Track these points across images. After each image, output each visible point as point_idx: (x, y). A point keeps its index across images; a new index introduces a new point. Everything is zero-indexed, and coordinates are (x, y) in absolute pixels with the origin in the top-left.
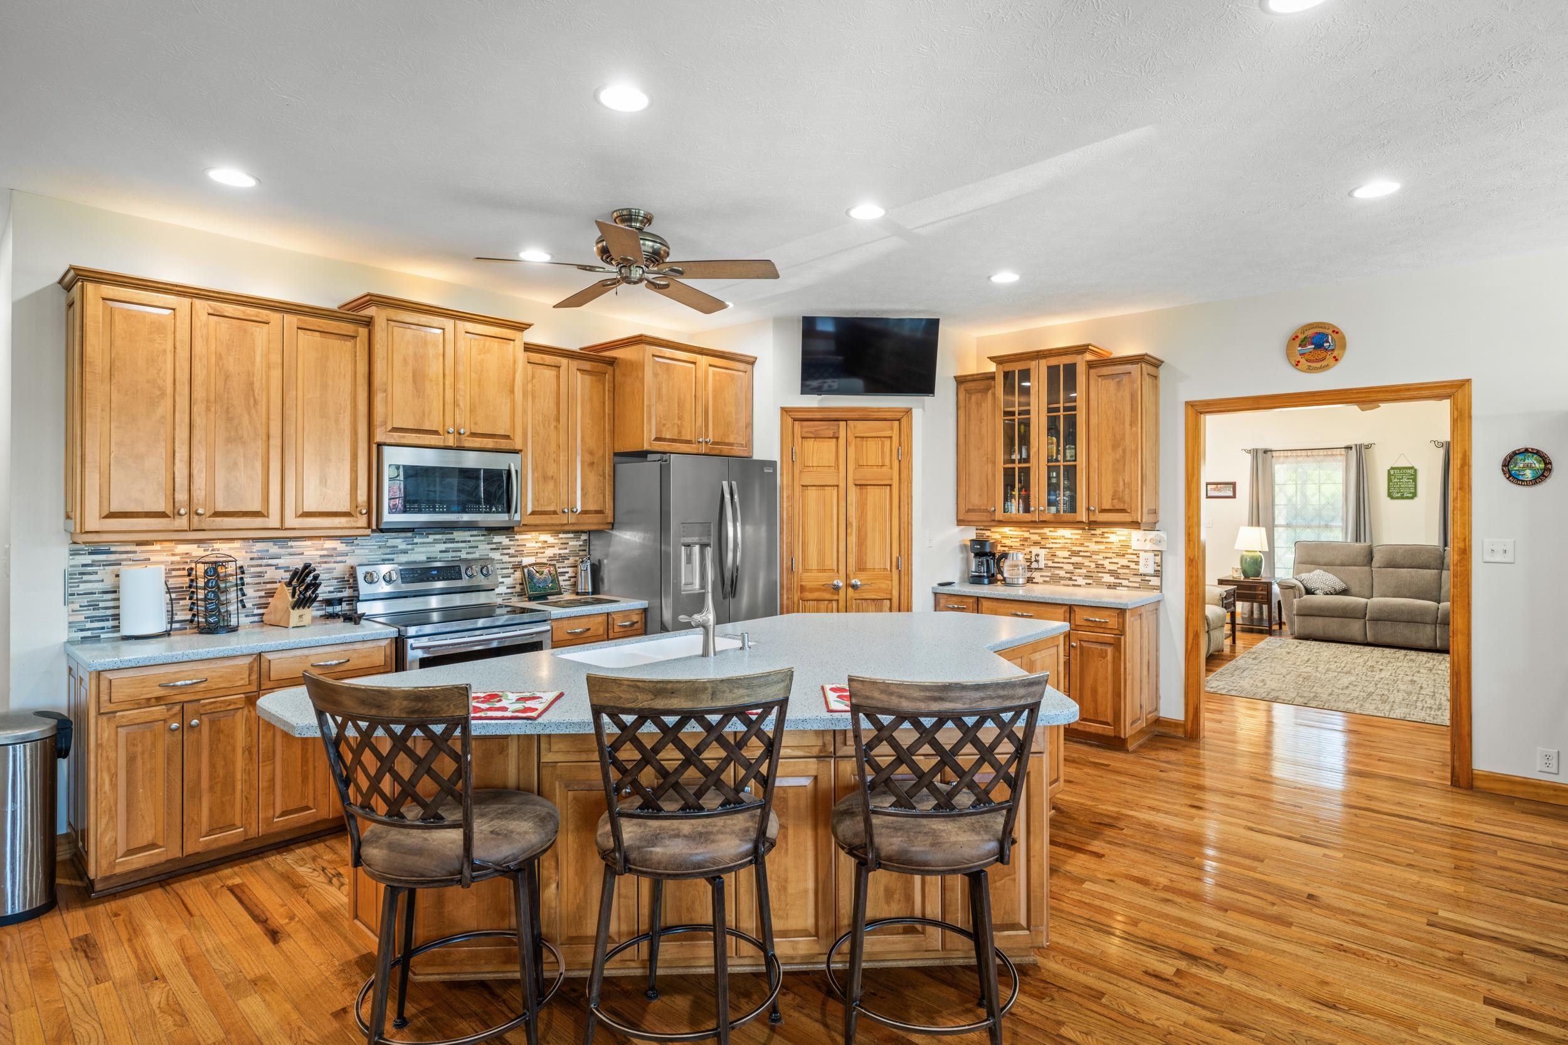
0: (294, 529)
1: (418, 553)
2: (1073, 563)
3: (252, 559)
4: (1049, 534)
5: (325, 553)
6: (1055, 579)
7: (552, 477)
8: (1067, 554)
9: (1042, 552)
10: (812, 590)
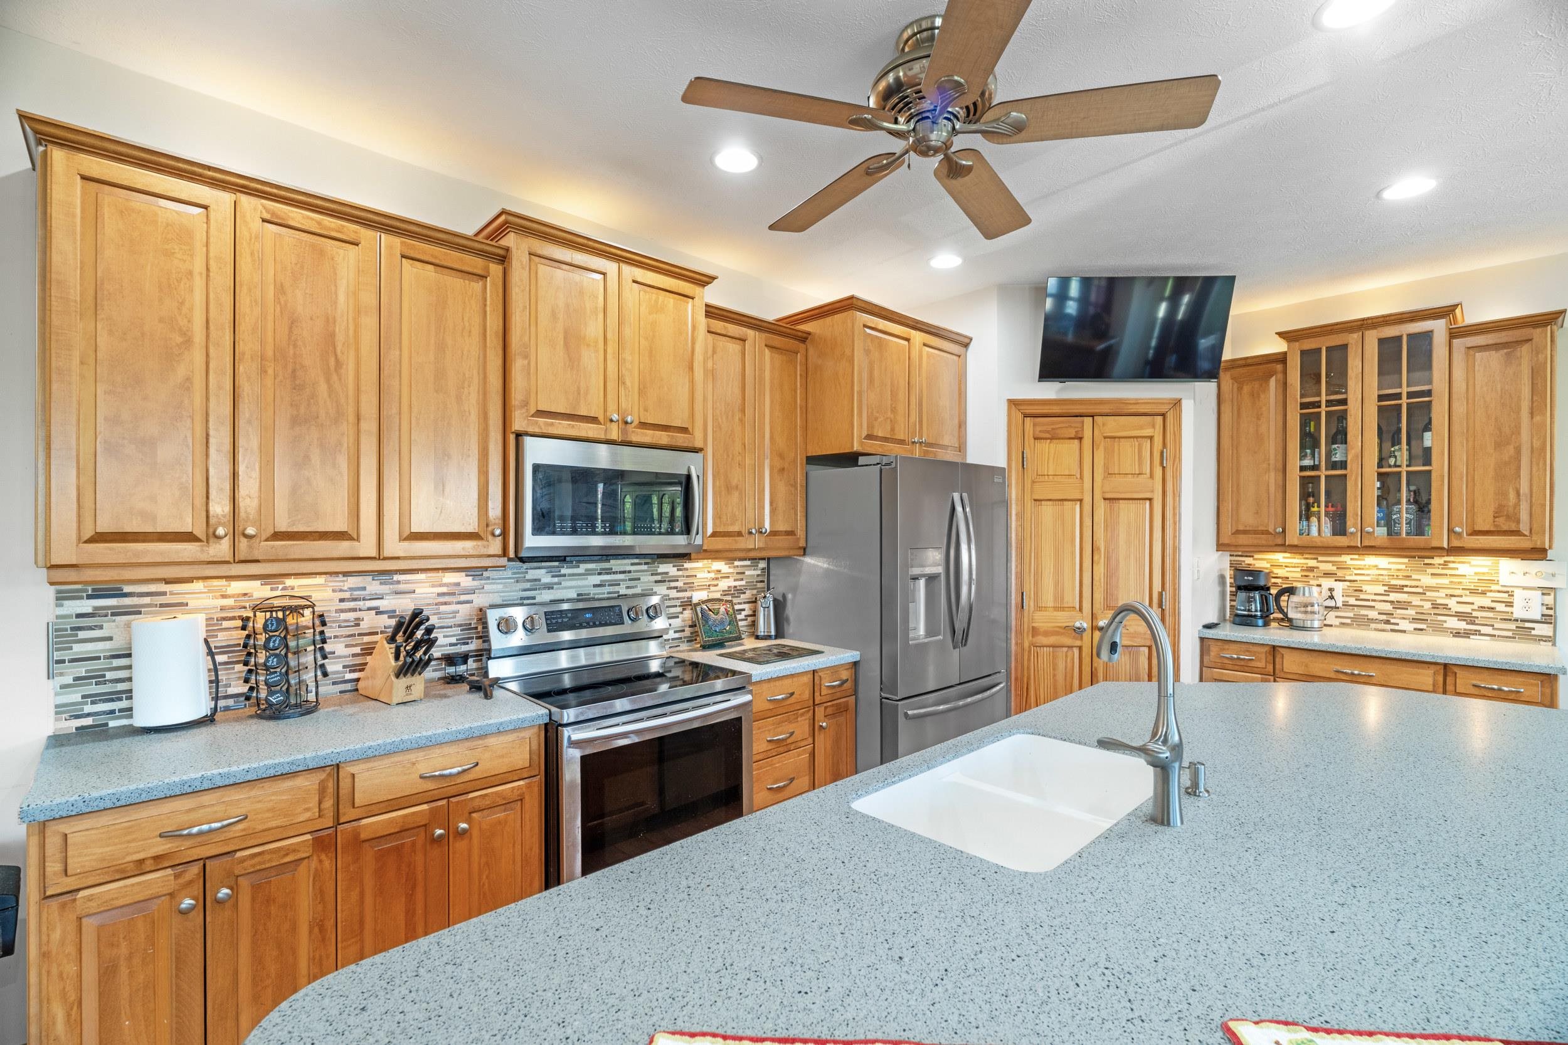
0: (398, 558)
1: (565, 588)
2: (1392, 602)
3: (342, 600)
4: (1349, 562)
5: (444, 590)
6: (1362, 622)
7: (737, 487)
8: (1381, 589)
9: (1339, 587)
10: (1047, 634)
